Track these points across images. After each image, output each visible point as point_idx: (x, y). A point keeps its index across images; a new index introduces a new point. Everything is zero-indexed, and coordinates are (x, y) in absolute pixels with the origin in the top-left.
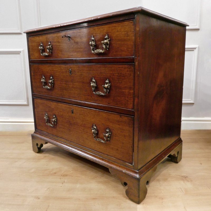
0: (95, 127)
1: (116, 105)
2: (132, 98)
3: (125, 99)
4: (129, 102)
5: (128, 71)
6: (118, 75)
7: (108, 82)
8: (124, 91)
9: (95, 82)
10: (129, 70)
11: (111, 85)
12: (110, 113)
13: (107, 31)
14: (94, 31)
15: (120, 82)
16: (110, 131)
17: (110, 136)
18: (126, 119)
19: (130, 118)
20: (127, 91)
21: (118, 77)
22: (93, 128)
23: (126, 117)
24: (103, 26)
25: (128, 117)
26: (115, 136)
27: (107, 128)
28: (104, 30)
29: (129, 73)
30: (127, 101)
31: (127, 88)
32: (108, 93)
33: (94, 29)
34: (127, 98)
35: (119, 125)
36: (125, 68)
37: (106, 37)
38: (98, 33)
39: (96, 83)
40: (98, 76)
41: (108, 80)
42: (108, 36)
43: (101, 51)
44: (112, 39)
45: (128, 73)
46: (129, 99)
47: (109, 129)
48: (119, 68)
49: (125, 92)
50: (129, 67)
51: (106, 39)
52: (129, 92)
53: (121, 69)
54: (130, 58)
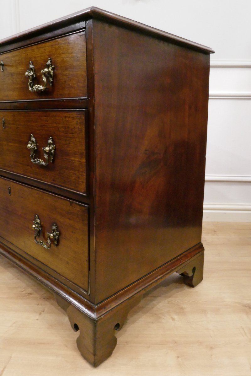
0: (38, 221)
1: (63, 185)
2: (84, 172)
3: (76, 174)
4: (80, 180)
5: (77, 124)
6: (64, 129)
7: (52, 142)
8: (73, 158)
9: (34, 141)
10: (79, 122)
11: (55, 147)
12: (56, 197)
13: (50, 52)
14: (33, 53)
15: (68, 142)
16: (57, 229)
17: (58, 238)
18: (79, 210)
19: (84, 208)
20: (77, 160)
21: (64, 134)
22: (36, 221)
23: (78, 206)
24: (43, 45)
25: (81, 207)
26: (65, 239)
27: (54, 223)
28: (45, 50)
29: (79, 127)
30: (78, 178)
31: (77, 154)
32: (51, 162)
33: (33, 50)
34: (77, 172)
35: (69, 219)
36: (73, 118)
37: (49, 62)
38: (38, 56)
39: (36, 143)
40: (38, 132)
41: (52, 139)
42: (51, 62)
43: (41, 87)
44: (57, 67)
45: (77, 126)
46: (81, 174)
47: (56, 225)
48: (65, 117)
49: (75, 160)
50: (79, 116)
51: (48, 67)
52: (79, 161)
53: (68, 120)
54: (82, 99)
